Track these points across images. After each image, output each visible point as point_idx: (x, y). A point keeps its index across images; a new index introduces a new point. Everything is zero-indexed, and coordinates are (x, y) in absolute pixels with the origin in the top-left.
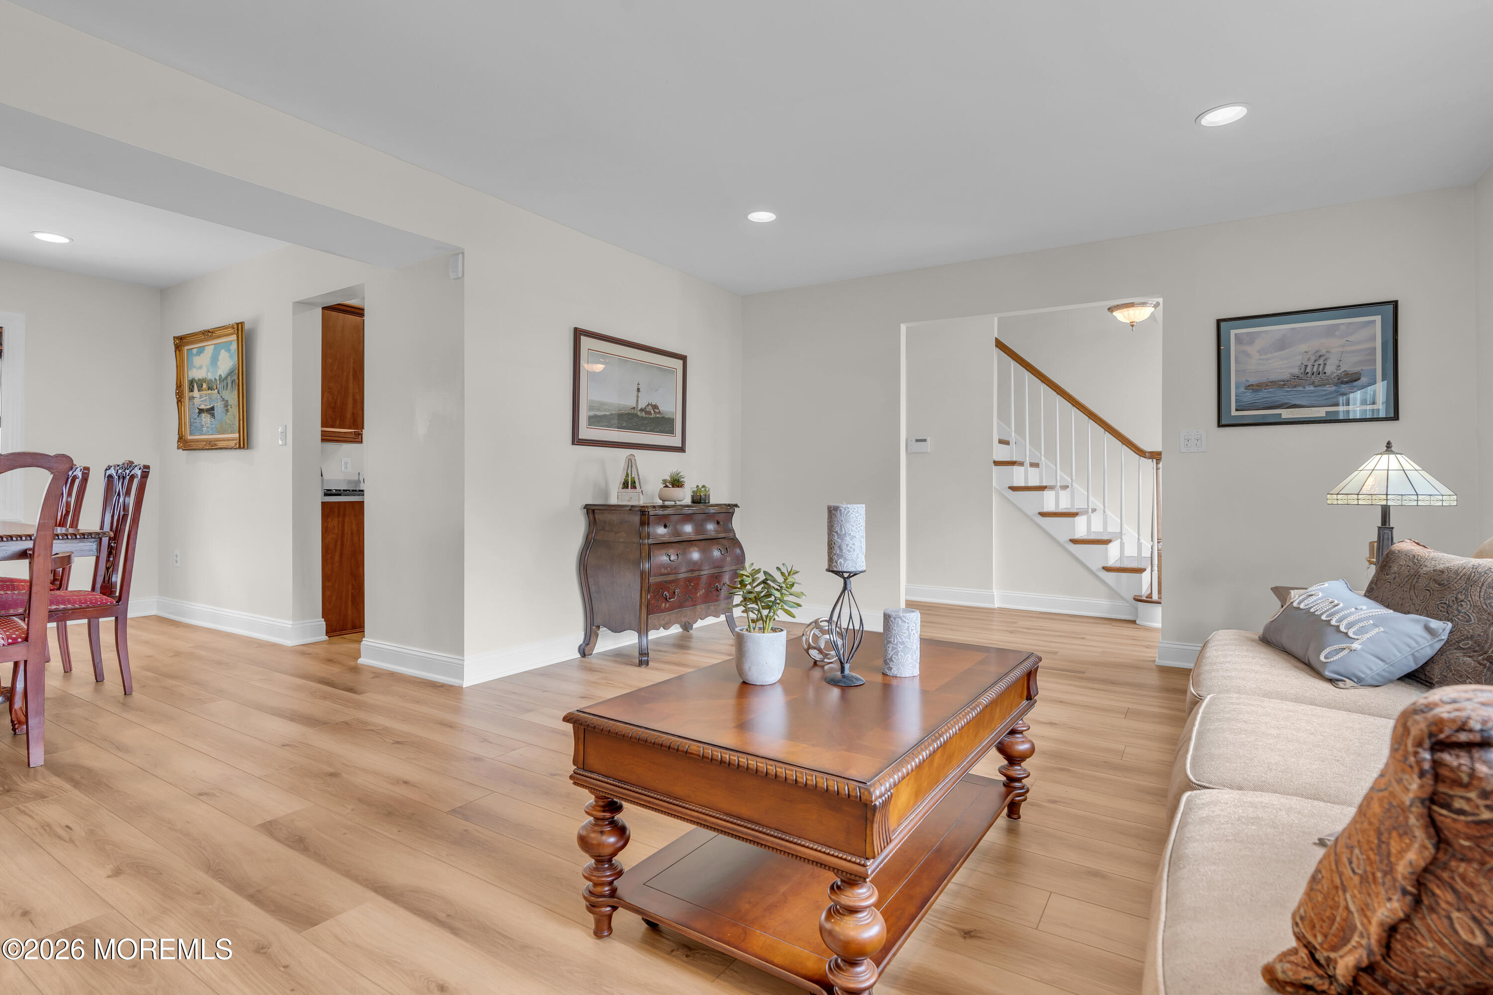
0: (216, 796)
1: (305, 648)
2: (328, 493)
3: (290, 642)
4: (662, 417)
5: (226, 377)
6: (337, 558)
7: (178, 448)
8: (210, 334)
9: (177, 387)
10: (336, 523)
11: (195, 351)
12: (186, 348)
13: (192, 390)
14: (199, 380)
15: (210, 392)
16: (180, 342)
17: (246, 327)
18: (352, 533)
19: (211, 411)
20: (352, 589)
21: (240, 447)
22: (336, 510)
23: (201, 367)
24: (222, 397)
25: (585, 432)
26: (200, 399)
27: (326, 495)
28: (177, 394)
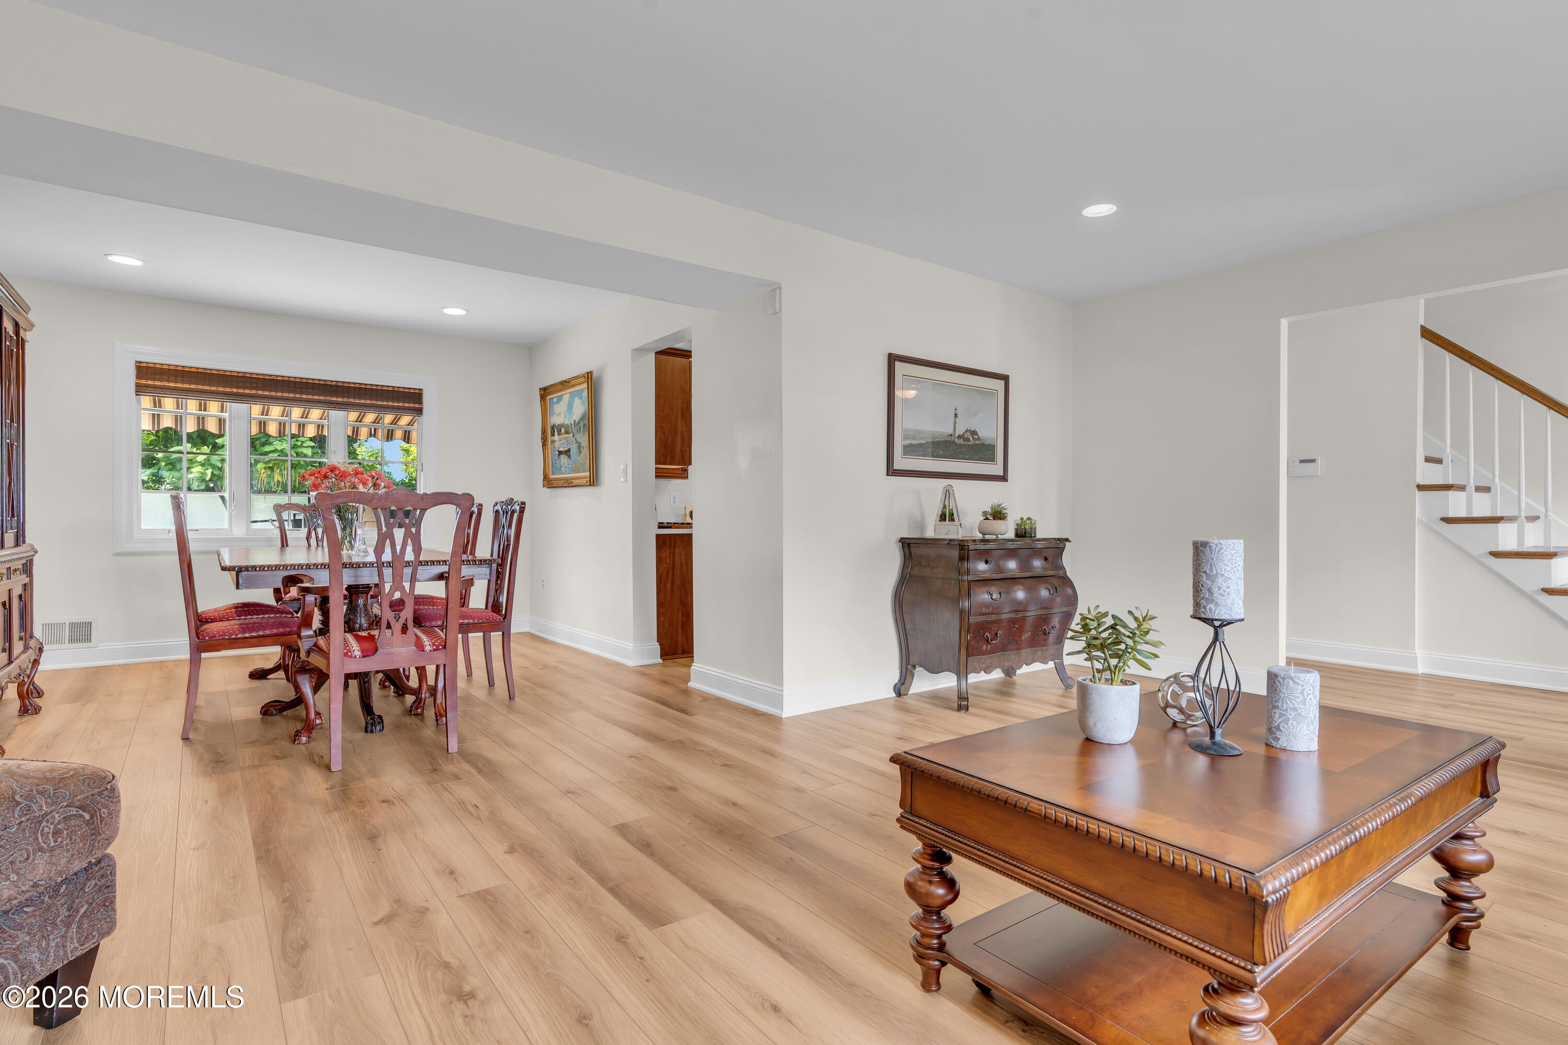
0: (580, 795)
1: (643, 669)
2: (661, 526)
3: (631, 663)
4: (981, 444)
5: (579, 422)
6: (669, 586)
7: (544, 487)
8: (566, 384)
9: (542, 432)
10: (668, 554)
11: (555, 400)
12: (549, 397)
13: (553, 435)
14: (559, 425)
15: (567, 435)
16: (545, 392)
17: (595, 375)
18: (681, 564)
19: (568, 452)
20: (682, 616)
21: (590, 485)
22: (668, 542)
23: (560, 414)
24: (576, 439)
25: (900, 463)
26: (560, 443)
27: (659, 527)
28: (542, 438)
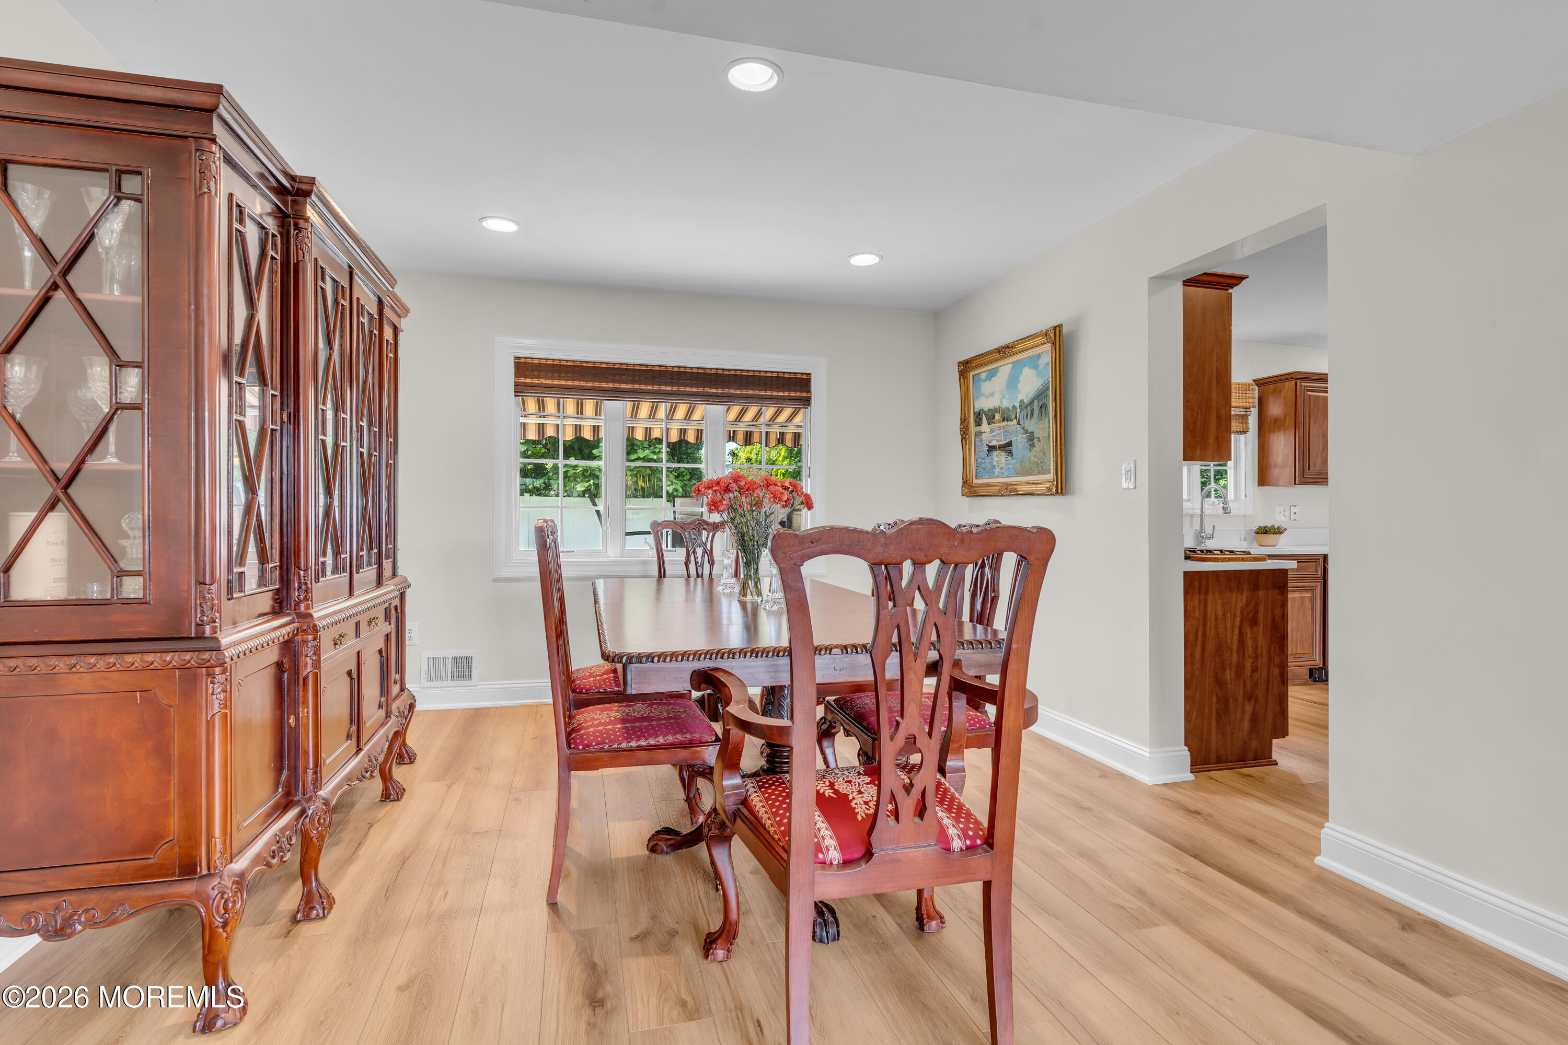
5: (1032, 402)
7: (963, 495)
8: (1008, 350)
9: (962, 422)
11: (983, 376)
12: (972, 373)
13: (978, 423)
14: (990, 410)
15: (1005, 423)
16: (966, 367)
17: (1065, 330)
19: (1007, 447)
21: (1057, 493)
23: (992, 394)
24: (1023, 428)
26: (989, 433)
28: (961, 430)
